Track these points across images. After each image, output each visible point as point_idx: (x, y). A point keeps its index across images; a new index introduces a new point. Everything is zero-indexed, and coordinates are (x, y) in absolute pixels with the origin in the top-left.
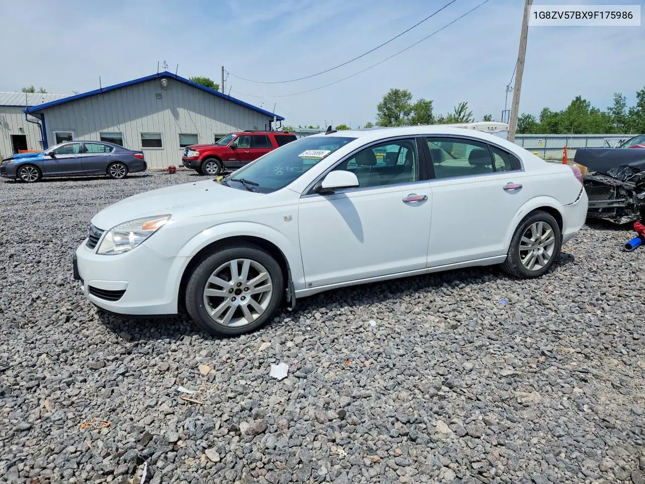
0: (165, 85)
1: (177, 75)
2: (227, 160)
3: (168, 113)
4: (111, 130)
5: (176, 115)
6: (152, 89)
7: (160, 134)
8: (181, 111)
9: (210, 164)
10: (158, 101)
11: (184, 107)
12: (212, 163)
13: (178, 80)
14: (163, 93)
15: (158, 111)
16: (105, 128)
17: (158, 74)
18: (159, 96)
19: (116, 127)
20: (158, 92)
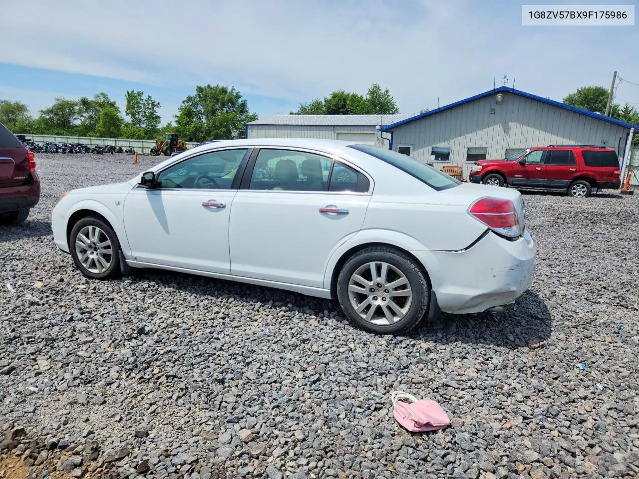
0: (500, 100)
1: (515, 88)
2: (513, 176)
3: (498, 128)
4: (441, 145)
5: (506, 130)
6: (487, 104)
7: (486, 149)
8: (513, 126)
9: (491, 180)
10: (492, 116)
11: (517, 121)
12: (493, 179)
13: (515, 94)
14: (498, 108)
15: (488, 126)
16: (437, 144)
17: (494, 90)
18: (493, 111)
19: (446, 143)
20: (492, 108)
